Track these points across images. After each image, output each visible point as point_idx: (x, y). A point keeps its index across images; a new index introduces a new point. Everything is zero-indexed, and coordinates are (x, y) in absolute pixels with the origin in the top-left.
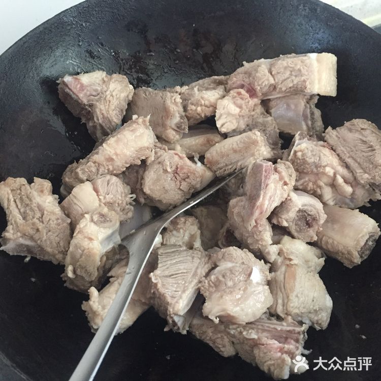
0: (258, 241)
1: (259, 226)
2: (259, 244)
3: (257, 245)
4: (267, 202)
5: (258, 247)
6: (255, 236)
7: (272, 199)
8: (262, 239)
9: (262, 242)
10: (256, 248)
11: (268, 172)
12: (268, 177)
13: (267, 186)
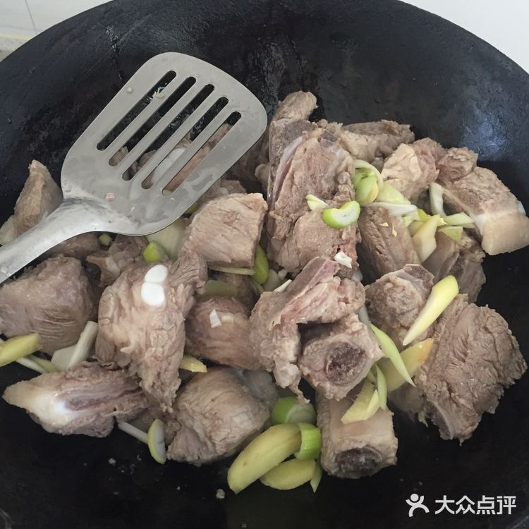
0: (275, 348)
1: (284, 328)
2: (275, 353)
3: (272, 354)
4: (308, 302)
5: (272, 357)
6: (274, 340)
7: (318, 303)
8: (281, 347)
9: (279, 351)
10: (269, 357)
11: (327, 269)
12: (326, 274)
13: (318, 283)
